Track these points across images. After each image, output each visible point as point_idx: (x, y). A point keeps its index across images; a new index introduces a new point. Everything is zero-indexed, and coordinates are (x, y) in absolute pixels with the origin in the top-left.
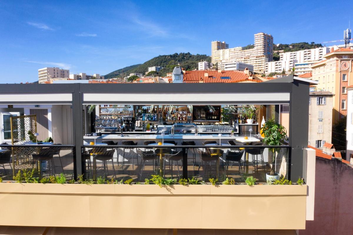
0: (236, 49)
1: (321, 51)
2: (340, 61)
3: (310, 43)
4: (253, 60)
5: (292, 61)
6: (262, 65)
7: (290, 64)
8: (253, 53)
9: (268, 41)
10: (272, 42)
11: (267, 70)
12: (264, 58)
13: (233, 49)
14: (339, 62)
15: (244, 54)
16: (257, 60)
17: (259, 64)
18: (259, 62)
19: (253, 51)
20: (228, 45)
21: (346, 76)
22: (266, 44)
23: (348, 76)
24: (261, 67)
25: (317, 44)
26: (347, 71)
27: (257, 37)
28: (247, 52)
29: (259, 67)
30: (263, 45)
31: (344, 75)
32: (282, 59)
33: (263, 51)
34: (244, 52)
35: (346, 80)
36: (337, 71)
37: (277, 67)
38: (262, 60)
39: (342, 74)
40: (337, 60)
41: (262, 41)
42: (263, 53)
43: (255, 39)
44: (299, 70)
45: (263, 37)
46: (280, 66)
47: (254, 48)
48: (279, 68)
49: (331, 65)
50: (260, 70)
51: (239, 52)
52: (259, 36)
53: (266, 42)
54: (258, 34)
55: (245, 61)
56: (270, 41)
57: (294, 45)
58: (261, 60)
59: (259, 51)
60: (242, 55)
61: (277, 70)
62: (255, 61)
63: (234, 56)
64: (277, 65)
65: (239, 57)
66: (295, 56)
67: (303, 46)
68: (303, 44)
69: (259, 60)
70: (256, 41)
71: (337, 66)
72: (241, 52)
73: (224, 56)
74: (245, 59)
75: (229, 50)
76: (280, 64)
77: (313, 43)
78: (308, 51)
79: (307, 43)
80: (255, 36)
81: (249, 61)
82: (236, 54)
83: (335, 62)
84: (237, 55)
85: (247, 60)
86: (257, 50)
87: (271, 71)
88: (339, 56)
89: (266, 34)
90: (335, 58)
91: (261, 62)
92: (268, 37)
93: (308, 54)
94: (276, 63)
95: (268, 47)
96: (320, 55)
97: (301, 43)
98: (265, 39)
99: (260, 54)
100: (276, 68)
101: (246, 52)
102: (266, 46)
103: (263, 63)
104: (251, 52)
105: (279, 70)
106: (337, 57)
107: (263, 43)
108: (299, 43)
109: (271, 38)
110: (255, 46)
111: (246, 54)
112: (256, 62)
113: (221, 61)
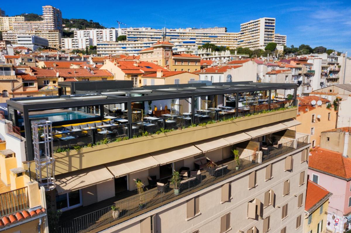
0: (18, 18)
1: (111, 32)
2: (164, 50)
3: (89, 21)
4: (46, 34)
5: (88, 39)
6: (56, 40)
7: (87, 42)
8: (40, 26)
9: (58, 15)
10: (61, 17)
11: (63, 46)
12: (58, 33)
13: (14, 17)
14: (164, 52)
15: (30, 26)
16: (50, 35)
17: (52, 38)
18: (53, 37)
19: (40, 23)
20: (4, 12)
21: (168, 62)
22: (56, 19)
23: (169, 62)
24: (55, 42)
25: (95, 22)
26: (168, 58)
27: (46, 10)
28: (34, 24)
29: (53, 42)
30: (53, 19)
31: (167, 61)
32: (76, 35)
33: (53, 26)
34: (30, 23)
35: (168, 64)
36: (163, 57)
37: (73, 43)
38: (56, 35)
39: (166, 60)
40: (163, 50)
41: (51, 14)
42: (54, 28)
43: (43, 11)
44: (101, 49)
45: (52, 10)
46: (77, 43)
47: (43, 20)
48: (76, 44)
49: (158, 53)
50: (55, 46)
51: (24, 23)
52: (48, 9)
53: (56, 16)
54: (46, 7)
55: (37, 34)
56: (59, 16)
57: (74, 21)
58: (54, 35)
59: (49, 24)
60: (28, 27)
61: (75, 47)
62: (48, 35)
63: (19, 27)
64: (74, 42)
65: (24, 28)
66: (89, 34)
67: (83, 22)
68: (83, 21)
69: (53, 35)
70: (45, 13)
71: (163, 54)
72: (27, 23)
73: (2, 25)
74: (36, 32)
75: (9, 18)
76: (77, 41)
77: (92, 21)
78: (100, 31)
79: (86, 21)
80: (43, 8)
81: (41, 35)
82: (21, 24)
83: (162, 51)
84: (21, 26)
85: (38, 34)
86: (47, 23)
87: (68, 47)
88: (164, 47)
89: (55, 8)
90: (162, 49)
91: (55, 37)
92: (57, 11)
93: (101, 34)
94: (73, 40)
95: (58, 21)
96: (110, 36)
97: (80, 19)
98: (54, 13)
99: (51, 28)
100: (73, 45)
101: (32, 24)
102: (56, 21)
103: (57, 38)
104: (39, 24)
105: (76, 47)
106: (163, 48)
107: (53, 17)
108: (79, 20)
109: (60, 13)
110: (44, 19)
111: (32, 26)
112: (50, 36)
113: (6, 31)
